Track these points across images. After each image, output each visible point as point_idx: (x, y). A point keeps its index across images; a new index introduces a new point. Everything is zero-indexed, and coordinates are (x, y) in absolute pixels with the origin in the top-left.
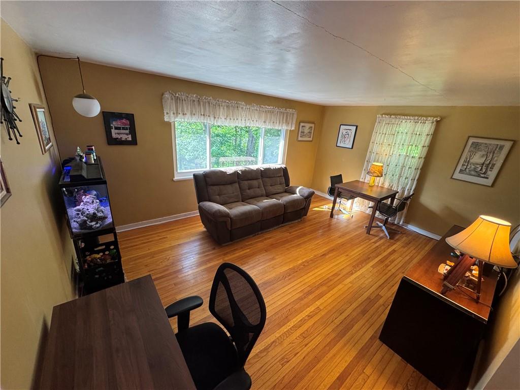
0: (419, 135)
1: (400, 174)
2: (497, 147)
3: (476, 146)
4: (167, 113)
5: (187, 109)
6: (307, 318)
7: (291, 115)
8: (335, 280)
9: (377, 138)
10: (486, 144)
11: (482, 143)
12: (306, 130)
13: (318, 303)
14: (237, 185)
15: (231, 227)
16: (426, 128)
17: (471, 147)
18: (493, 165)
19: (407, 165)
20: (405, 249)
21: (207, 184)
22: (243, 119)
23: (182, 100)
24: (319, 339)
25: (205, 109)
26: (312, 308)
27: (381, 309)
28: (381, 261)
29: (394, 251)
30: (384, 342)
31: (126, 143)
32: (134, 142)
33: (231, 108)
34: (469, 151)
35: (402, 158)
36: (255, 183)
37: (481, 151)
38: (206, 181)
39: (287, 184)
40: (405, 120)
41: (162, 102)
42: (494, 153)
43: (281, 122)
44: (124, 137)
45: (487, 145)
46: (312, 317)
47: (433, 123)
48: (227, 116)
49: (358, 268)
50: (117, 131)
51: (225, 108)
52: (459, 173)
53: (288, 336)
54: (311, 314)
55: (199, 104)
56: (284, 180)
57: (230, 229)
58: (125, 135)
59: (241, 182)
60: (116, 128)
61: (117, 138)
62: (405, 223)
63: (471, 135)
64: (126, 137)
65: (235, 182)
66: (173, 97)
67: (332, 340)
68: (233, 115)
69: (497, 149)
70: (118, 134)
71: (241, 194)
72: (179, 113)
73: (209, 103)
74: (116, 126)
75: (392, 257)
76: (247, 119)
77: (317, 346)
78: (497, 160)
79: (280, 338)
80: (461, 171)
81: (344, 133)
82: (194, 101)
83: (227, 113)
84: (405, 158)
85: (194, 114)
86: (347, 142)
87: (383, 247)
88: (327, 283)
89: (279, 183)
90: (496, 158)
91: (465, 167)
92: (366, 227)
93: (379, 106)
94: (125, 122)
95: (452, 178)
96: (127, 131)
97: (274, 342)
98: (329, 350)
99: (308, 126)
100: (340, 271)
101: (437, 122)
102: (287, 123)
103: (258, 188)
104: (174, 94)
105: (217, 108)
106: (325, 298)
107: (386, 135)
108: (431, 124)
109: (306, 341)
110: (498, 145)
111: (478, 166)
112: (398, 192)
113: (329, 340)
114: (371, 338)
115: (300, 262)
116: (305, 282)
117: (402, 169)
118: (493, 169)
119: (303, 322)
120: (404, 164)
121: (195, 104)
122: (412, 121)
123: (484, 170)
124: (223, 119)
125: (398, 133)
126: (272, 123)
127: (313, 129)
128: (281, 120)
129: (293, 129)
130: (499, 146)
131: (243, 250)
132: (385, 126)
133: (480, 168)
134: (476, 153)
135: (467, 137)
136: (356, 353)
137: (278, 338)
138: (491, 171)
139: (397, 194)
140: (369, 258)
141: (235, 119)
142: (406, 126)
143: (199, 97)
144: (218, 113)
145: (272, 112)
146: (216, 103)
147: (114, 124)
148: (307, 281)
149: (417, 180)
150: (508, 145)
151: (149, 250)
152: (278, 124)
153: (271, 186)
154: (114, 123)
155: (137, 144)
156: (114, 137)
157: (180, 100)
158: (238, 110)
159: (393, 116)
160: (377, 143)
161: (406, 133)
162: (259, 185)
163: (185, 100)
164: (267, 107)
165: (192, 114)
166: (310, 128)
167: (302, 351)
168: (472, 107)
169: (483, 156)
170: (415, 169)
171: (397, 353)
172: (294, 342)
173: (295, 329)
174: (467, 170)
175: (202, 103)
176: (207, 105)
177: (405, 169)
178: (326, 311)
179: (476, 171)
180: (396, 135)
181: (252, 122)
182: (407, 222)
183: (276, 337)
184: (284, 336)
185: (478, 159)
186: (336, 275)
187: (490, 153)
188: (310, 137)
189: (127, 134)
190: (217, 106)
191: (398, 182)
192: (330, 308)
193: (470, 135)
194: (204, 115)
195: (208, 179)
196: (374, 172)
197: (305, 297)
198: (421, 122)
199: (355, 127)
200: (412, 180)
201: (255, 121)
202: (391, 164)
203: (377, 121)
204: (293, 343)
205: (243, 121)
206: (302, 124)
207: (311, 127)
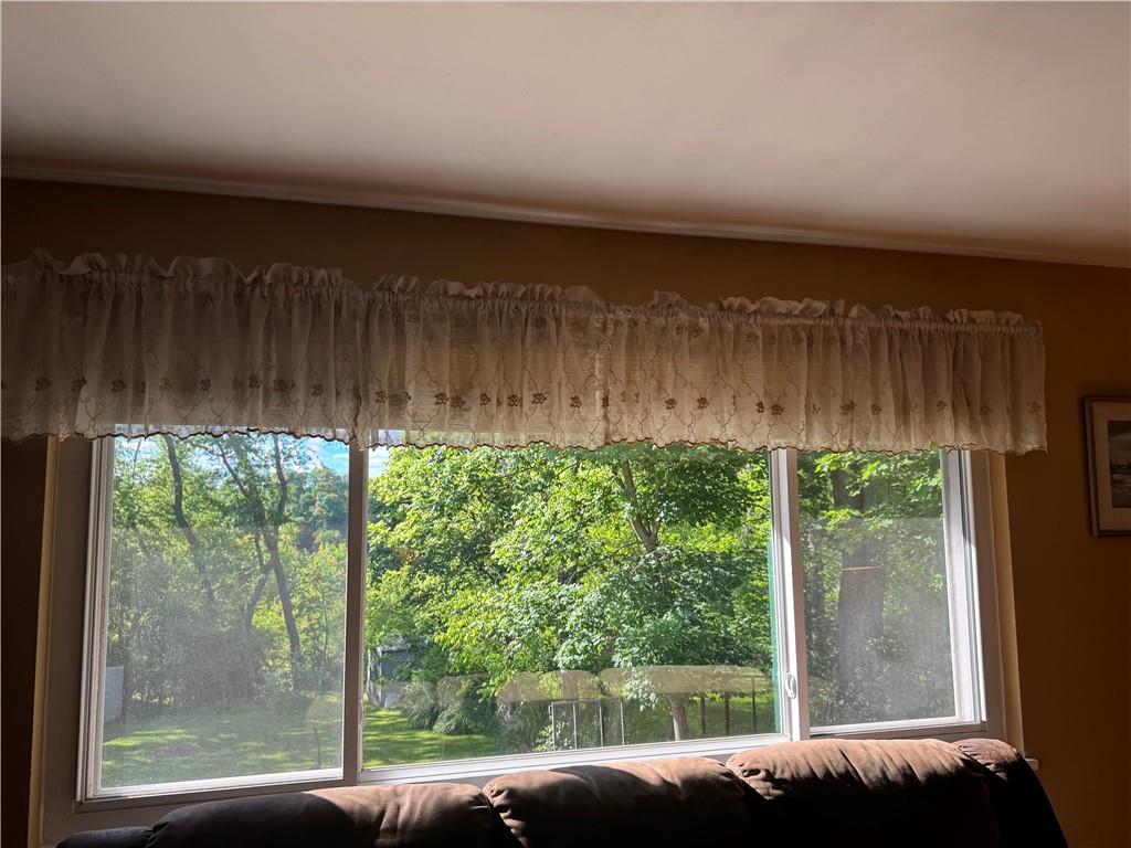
23: (117, 299)
33: (486, 330)
51: (444, 328)
82: (205, 300)
102: (972, 407)
121: (213, 320)
126: (836, 414)
129: (1032, 442)
141: (527, 397)
143: (238, 269)
146: (371, 303)
157: (100, 298)
158: (543, 339)
163: (138, 300)
164: (782, 306)
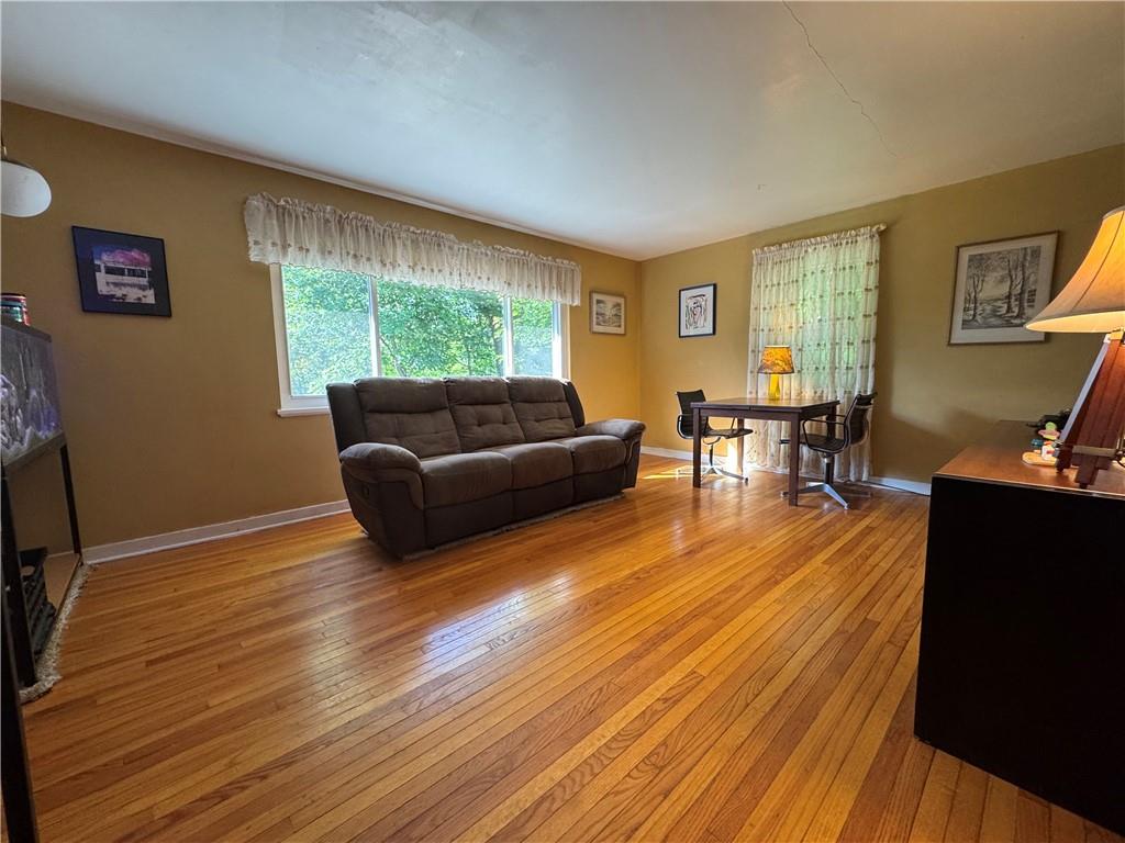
0: (851, 267)
1: (833, 362)
2: (1025, 255)
3: (979, 262)
4: (256, 243)
5: (311, 237)
6: (659, 706)
7: (569, 275)
8: (731, 601)
9: (762, 297)
10: (999, 253)
11: (991, 253)
12: (609, 311)
13: (690, 662)
14: (446, 415)
15: (425, 503)
16: (862, 253)
17: (969, 267)
18: (1033, 293)
19: (841, 339)
20: (895, 524)
21: (362, 406)
22: (456, 273)
23: (297, 217)
24: (711, 764)
25: (357, 241)
26: (673, 677)
27: (889, 654)
28: (845, 551)
29: (869, 530)
30: (937, 744)
31: (138, 310)
32: (162, 309)
33: (422, 246)
34: (969, 277)
35: (827, 325)
36: (495, 411)
37: (994, 270)
38: (360, 401)
39: (579, 421)
40: (813, 247)
41: (242, 214)
42: (1023, 266)
43: (547, 285)
44: (133, 295)
45: (1001, 256)
46: (676, 702)
47: (872, 237)
48: (415, 264)
49: (789, 570)
50: (113, 278)
51: (409, 243)
52: (963, 328)
53: (596, 771)
54: (674, 692)
55: (342, 230)
56: (568, 409)
57: (422, 506)
58: (136, 290)
59: (458, 407)
60: (110, 271)
61: (113, 296)
62: (874, 475)
63: (963, 243)
64: (140, 293)
65: (442, 408)
66: (272, 208)
67: (758, 762)
68: (428, 260)
69: (1028, 258)
70: (116, 284)
71: (459, 436)
72: (289, 245)
73: (367, 230)
74: (109, 265)
75: (871, 540)
76: (464, 272)
77: (707, 789)
78: (1036, 282)
79: (568, 782)
80: (966, 324)
81: (691, 305)
82: (327, 221)
83: (414, 258)
84: (834, 325)
85: (330, 252)
86: (701, 322)
87: (838, 526)
88: (710, 609)
89: (556, 415)
90: (1032, 279)
91: (972, 312)
92: (785, 494)
93: (752, 235)
94: (137, 256)
95: (949, 344)
96: (144, 281)
97: (543, 799)
98: (757, 799)
99: (610, 301)
100: (743, 579)
101: (881, 234)
102: (563, 293)
103: (505, 423)
104: (275, 201)
105: (389, 242)
106: (711, 645)
107: (781, 287)
108: (869, 240)
109: (665, 781)
110: (1025, 249)
111: (999, 303)
112: (838, 403)
113: (745, 764)
114: (887, 738)
115: (627, 572)
116: (644, 614)
117: (833, 349)
118: (1033, 301)
119: (648, 718)
120: (834, 339)
121: (330, 228)
122: (828, 245)
123: (1016, 310)
124: (405, 269)
125: (805, 275)
126: (525, 289)
127: (623, 306)
128: (547, 280)
129: (577, 302)
130: (1029, 251)
131: (465, 565)
132: (772, 268)
133: (1006, 306)
134: (985, 276)
135: (954, 249)
136: (856, 793)
137: (559, 784)
138: (1032, 306)
139: (838, 406)
140: (812, 548)
141: (436, 270)
142: (818, 259)
143: (340, 212)
144: (391, 251)
145: (522, 264)
146: (385, 231)
147: (105, 259)
148: (649, 611)
149: (874, 366)
150: (1047, 244)
151: (175, 590)
152: (540, 289)
153: (537, 421)
154: (105, 257)
155: (170, 315)
156: (105, 293)
157: (290, 215)
158: (440, 251)
159: (785, 245)
160: (765, 309)
161: (823, 271)
162: (505, 418)
163: (304, 218)
164: (511, 250)
165: (325, 252)
166: (615, 306)
167: (655, 817)
168: (945, 188)
169: (1002, 280)
170: (863, 341)
171: (996, 774)
172: (621, 787)
173: (621, 745)
174: (978, 318)
175: (348, 229)
176: (362, 232)
177: (840, 349)
178: (721, 678)
179: (1000, 316)
180: (800, 279)
181: (476, 280)
182: (877, 472)
183: (552, 779)
184: (583, 775)
185: (993, 288)
186: (733, 588)
187: (1016, 268)
188: (620, 326)
189: (142, 288)
190: (386, 237)
191: (833, 382)
192: (731, 670)
193: (958, 244)
194: (355, 256)
195: (365, 397)
196: (775, 364)
197: (648, 651)
198: (847, 243)
199: (712, 288)
200: (862, 367)
201: (485, 281)
202: (806, 345)
203: (755, 263)
204: (617, 793)
205: (456, 277)
206: (596, 297)
207: (618, 305)
